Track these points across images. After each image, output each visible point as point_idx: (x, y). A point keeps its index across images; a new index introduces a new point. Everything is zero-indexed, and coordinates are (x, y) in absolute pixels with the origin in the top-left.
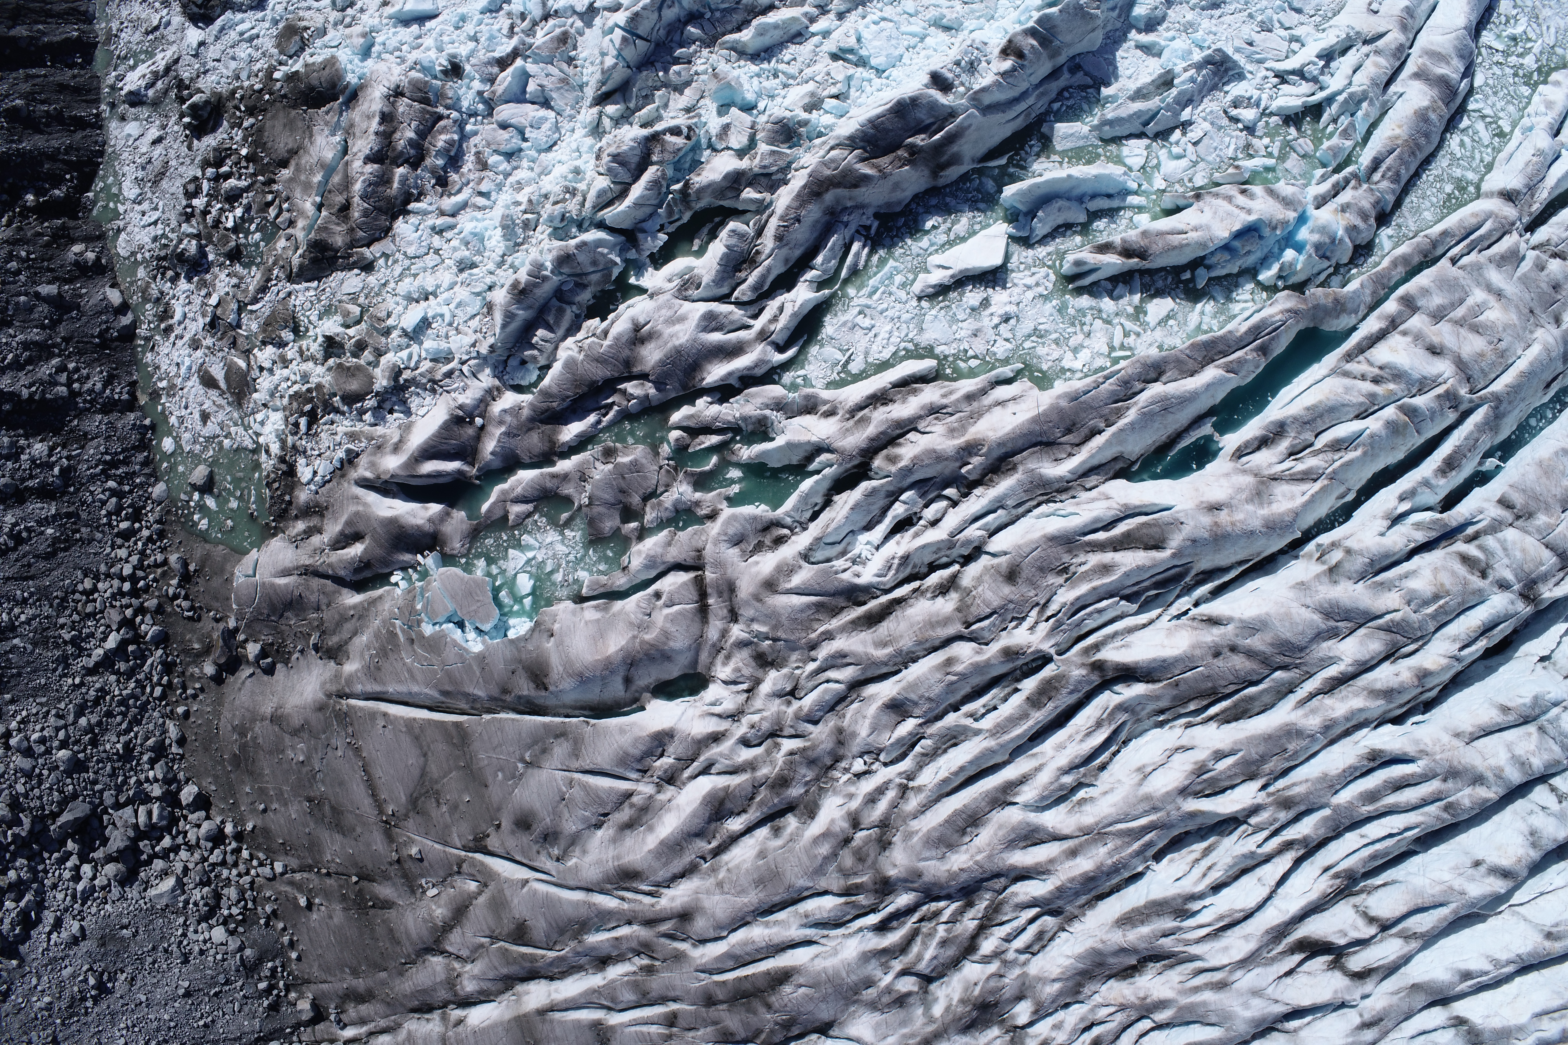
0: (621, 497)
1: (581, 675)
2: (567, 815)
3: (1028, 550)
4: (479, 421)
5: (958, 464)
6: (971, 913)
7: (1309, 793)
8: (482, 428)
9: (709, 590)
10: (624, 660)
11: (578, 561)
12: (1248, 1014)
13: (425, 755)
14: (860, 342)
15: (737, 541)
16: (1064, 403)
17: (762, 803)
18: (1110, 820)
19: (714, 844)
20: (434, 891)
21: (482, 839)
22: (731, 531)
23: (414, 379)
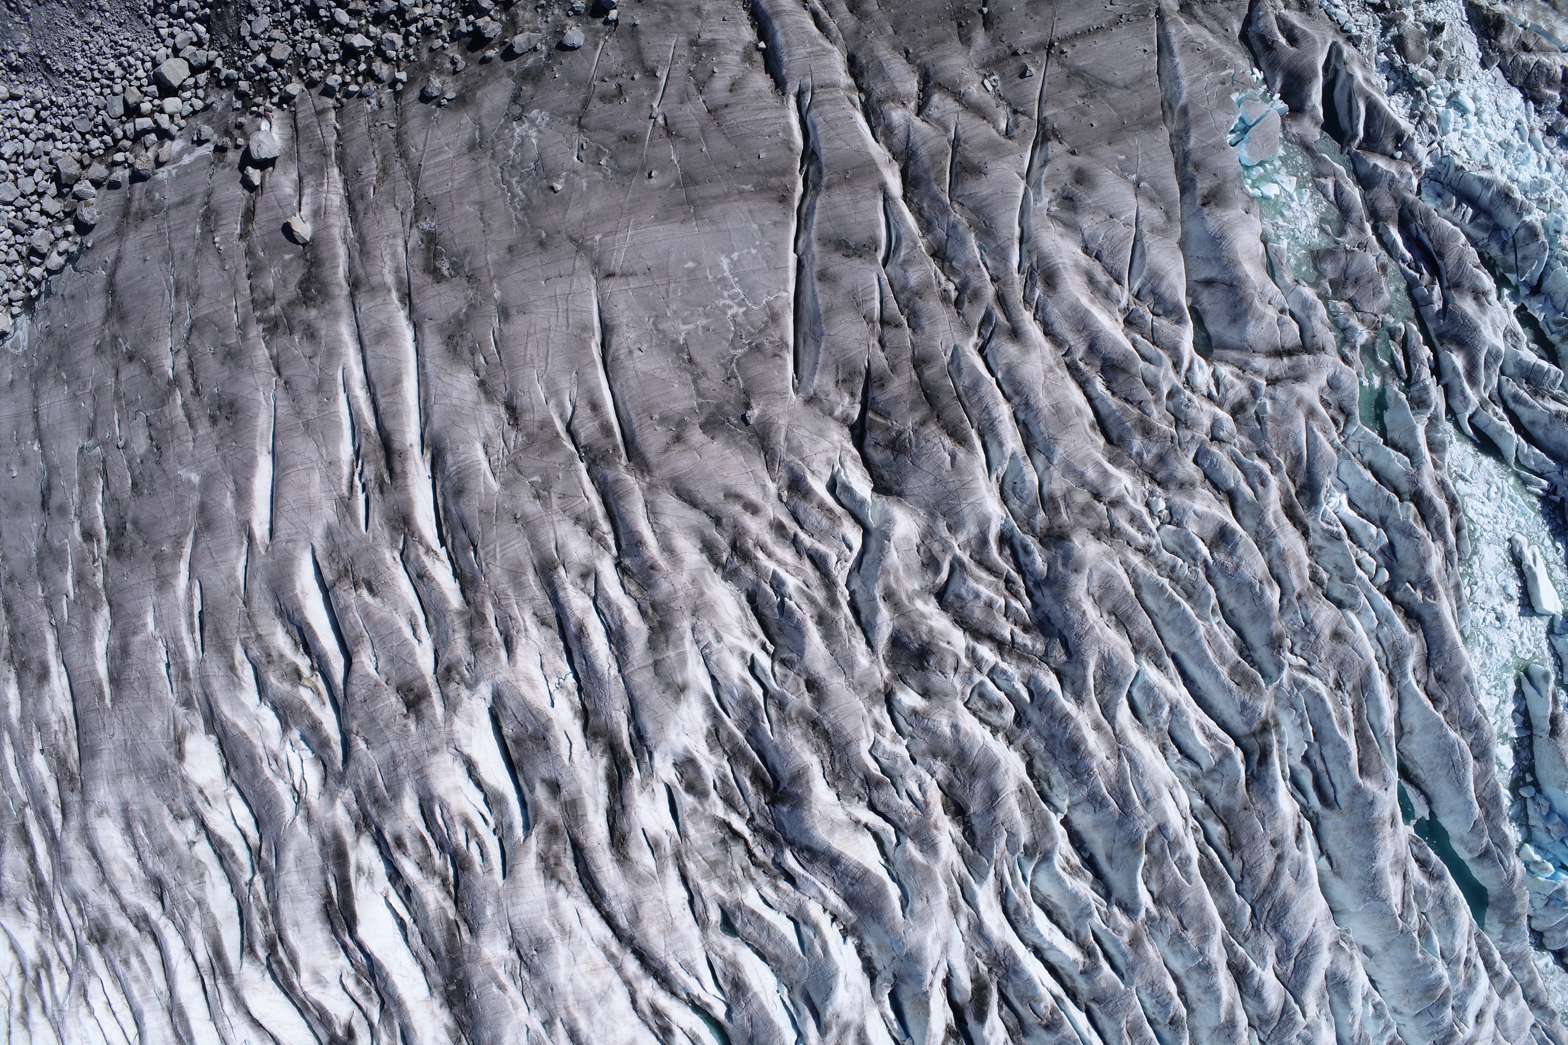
0: (1352, 279)
1: (1222, 237)
2: (1098, 219)
3: (1359, 648)
4: (1399, 154)
5: (1413, 578)
6: (1017, 630)
7: (1148, 961)
8: (1393, 157)
9: (1295, 358)
10: (1238, 279)
11: (1295, 238)
12: (929, 942)
13: (1126, 87)
14: (1478, 489)
15: (1333, 384)
16: (1464, 671)
17: (1126, 411)
18: (1138, 759)
19: (1081, 365)
20: (990, 88)
21: (1056, 137)
22: (1344, 377)
23: (1422, 99)
